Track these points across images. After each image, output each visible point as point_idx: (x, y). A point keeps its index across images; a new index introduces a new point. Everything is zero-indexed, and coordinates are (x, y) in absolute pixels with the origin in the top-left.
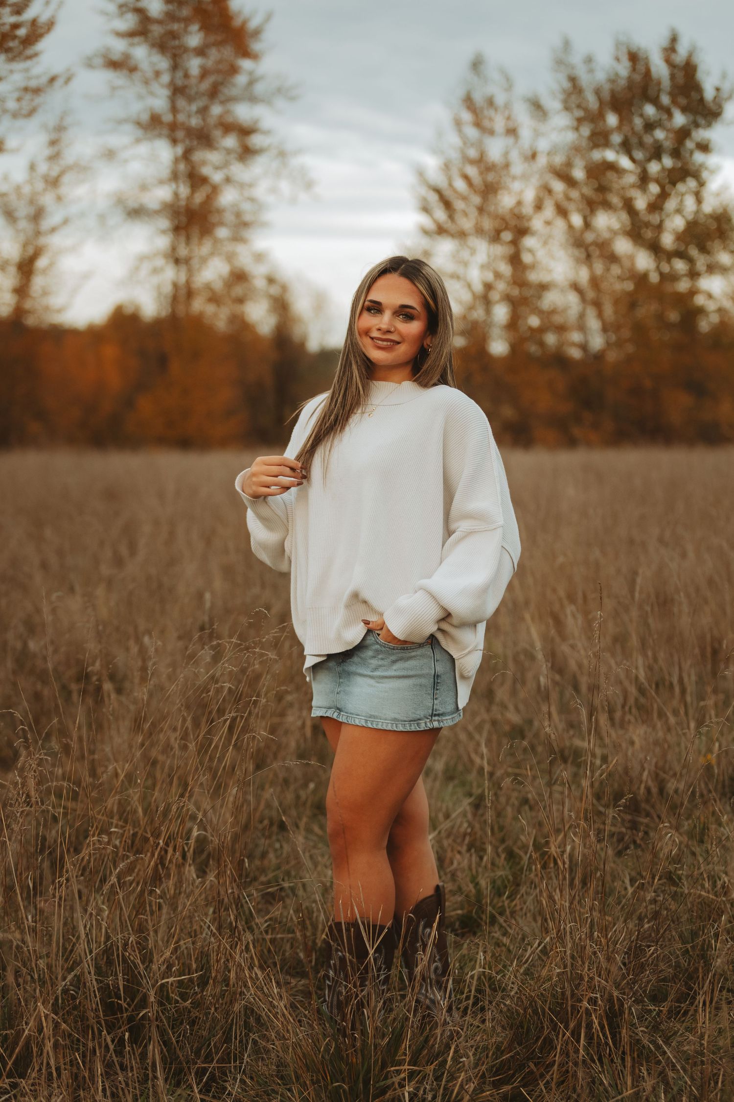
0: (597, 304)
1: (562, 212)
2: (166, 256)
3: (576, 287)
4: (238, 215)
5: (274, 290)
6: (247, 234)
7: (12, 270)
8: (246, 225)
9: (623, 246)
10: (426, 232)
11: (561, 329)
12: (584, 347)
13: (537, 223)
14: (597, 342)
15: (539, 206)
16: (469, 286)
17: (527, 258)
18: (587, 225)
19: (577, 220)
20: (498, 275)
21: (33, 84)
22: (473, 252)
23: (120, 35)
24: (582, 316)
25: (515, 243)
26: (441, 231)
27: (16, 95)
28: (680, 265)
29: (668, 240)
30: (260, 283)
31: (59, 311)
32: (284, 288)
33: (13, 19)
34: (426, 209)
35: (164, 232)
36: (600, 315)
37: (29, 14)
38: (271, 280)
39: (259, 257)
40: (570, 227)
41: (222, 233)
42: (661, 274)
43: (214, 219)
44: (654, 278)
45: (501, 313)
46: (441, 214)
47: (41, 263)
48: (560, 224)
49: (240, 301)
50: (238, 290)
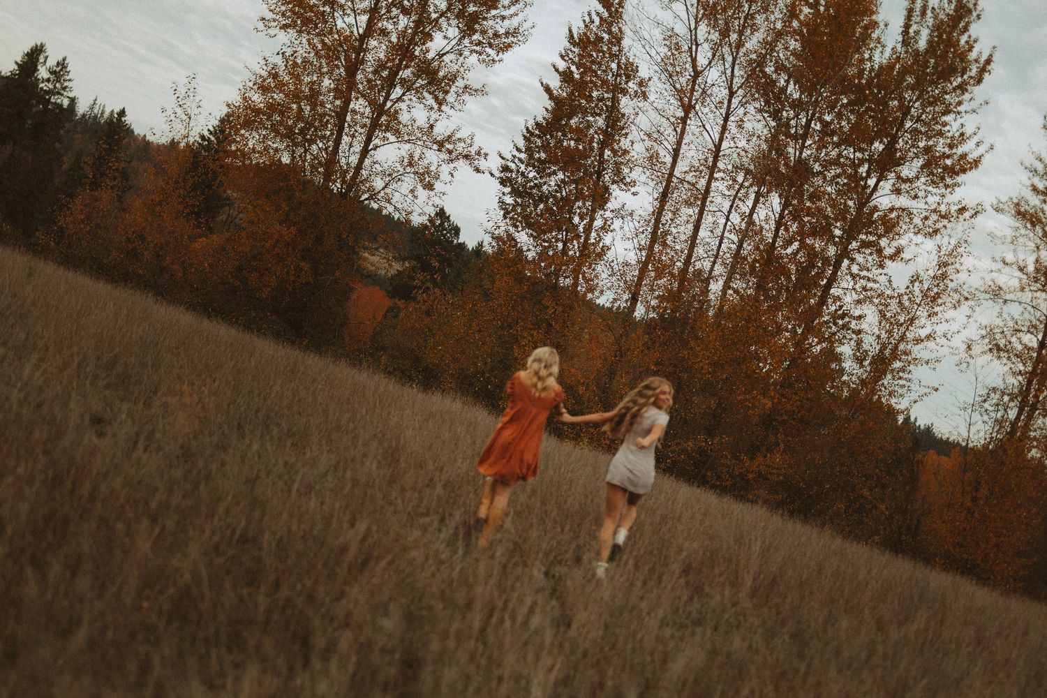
21: (943, 208)
23: (1035, 189)
27: (925, 214)
33: (947, 150)
37: (960, 150)
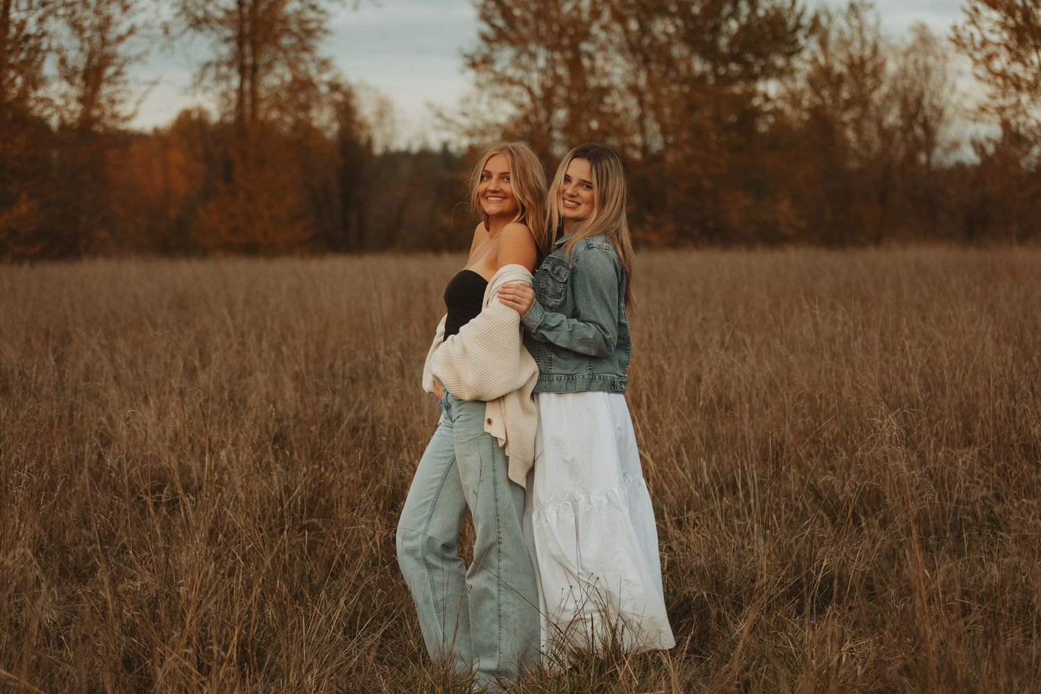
0: (656, 107)
1: (619, 18)
2: (230, 64)
3: (634, 89)
4: (302, 22)
5: (338, 97)
6: (311, 42)
7: (78, 80)
8: (310, 33)
9: (678, 51)
10: (485, 38)
11: (621, 131)
12: (645, 149)
13: (595, 29)
14: (657, 144)
15: (595, 14)
16: (530, 90)
17: (586, 63)
18: (644, 30)
19: (633, 25)
20: (557, 79)
22: (533, 56)
24: (641, 118)
25: (574, 47)
26: (501, 37)
28: (734, 67)
29: (723, 42)
30: (324, 89)
31: (127, 119)
32: (348, 95)
34: (485, 18)
35: (227, 40)
36: (658, 119)
38: (335, 87)
39: (324, 64)
40: (627, 32)
41: (286, 41)
42: (717, 76)
43: (278, 27)
44: (711, 80)
45: (561, 114)
46: (500, 22)
47: (110, 71)
48: (617, 27)
49: (306, 107)
50: (302, 97)
